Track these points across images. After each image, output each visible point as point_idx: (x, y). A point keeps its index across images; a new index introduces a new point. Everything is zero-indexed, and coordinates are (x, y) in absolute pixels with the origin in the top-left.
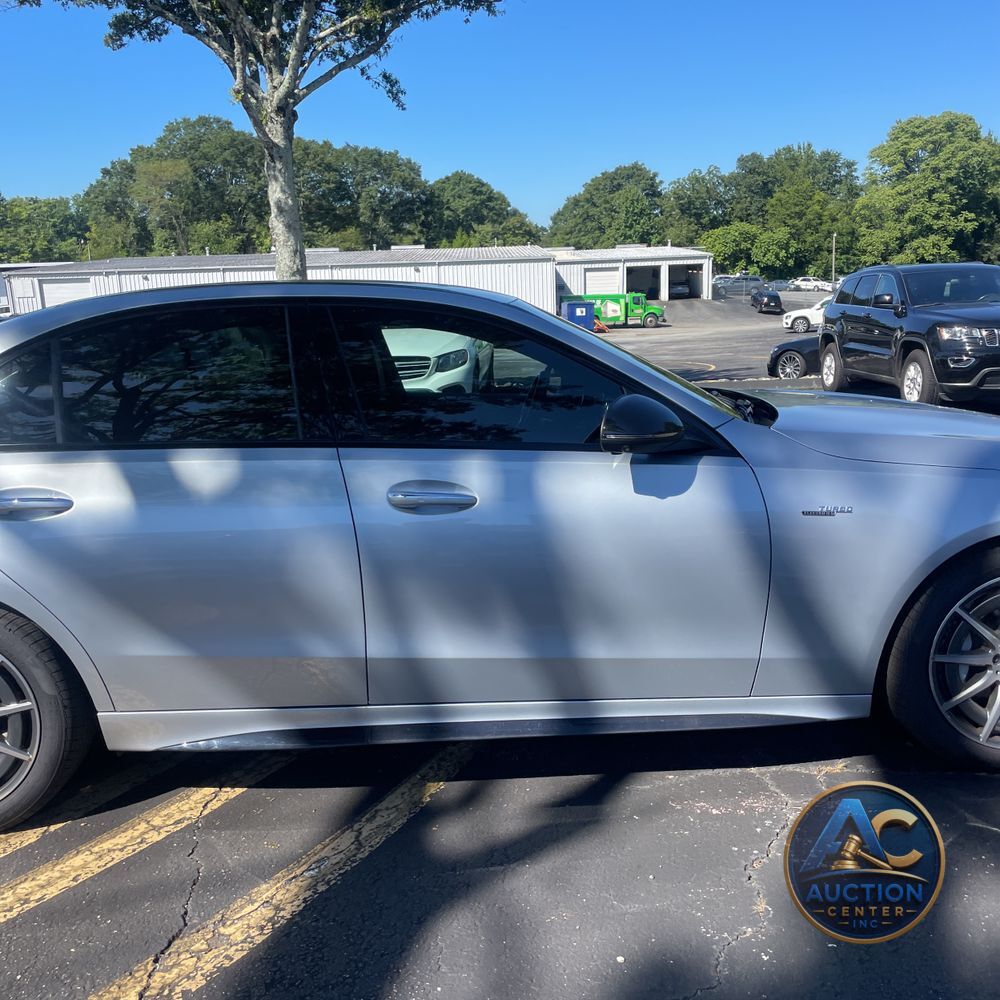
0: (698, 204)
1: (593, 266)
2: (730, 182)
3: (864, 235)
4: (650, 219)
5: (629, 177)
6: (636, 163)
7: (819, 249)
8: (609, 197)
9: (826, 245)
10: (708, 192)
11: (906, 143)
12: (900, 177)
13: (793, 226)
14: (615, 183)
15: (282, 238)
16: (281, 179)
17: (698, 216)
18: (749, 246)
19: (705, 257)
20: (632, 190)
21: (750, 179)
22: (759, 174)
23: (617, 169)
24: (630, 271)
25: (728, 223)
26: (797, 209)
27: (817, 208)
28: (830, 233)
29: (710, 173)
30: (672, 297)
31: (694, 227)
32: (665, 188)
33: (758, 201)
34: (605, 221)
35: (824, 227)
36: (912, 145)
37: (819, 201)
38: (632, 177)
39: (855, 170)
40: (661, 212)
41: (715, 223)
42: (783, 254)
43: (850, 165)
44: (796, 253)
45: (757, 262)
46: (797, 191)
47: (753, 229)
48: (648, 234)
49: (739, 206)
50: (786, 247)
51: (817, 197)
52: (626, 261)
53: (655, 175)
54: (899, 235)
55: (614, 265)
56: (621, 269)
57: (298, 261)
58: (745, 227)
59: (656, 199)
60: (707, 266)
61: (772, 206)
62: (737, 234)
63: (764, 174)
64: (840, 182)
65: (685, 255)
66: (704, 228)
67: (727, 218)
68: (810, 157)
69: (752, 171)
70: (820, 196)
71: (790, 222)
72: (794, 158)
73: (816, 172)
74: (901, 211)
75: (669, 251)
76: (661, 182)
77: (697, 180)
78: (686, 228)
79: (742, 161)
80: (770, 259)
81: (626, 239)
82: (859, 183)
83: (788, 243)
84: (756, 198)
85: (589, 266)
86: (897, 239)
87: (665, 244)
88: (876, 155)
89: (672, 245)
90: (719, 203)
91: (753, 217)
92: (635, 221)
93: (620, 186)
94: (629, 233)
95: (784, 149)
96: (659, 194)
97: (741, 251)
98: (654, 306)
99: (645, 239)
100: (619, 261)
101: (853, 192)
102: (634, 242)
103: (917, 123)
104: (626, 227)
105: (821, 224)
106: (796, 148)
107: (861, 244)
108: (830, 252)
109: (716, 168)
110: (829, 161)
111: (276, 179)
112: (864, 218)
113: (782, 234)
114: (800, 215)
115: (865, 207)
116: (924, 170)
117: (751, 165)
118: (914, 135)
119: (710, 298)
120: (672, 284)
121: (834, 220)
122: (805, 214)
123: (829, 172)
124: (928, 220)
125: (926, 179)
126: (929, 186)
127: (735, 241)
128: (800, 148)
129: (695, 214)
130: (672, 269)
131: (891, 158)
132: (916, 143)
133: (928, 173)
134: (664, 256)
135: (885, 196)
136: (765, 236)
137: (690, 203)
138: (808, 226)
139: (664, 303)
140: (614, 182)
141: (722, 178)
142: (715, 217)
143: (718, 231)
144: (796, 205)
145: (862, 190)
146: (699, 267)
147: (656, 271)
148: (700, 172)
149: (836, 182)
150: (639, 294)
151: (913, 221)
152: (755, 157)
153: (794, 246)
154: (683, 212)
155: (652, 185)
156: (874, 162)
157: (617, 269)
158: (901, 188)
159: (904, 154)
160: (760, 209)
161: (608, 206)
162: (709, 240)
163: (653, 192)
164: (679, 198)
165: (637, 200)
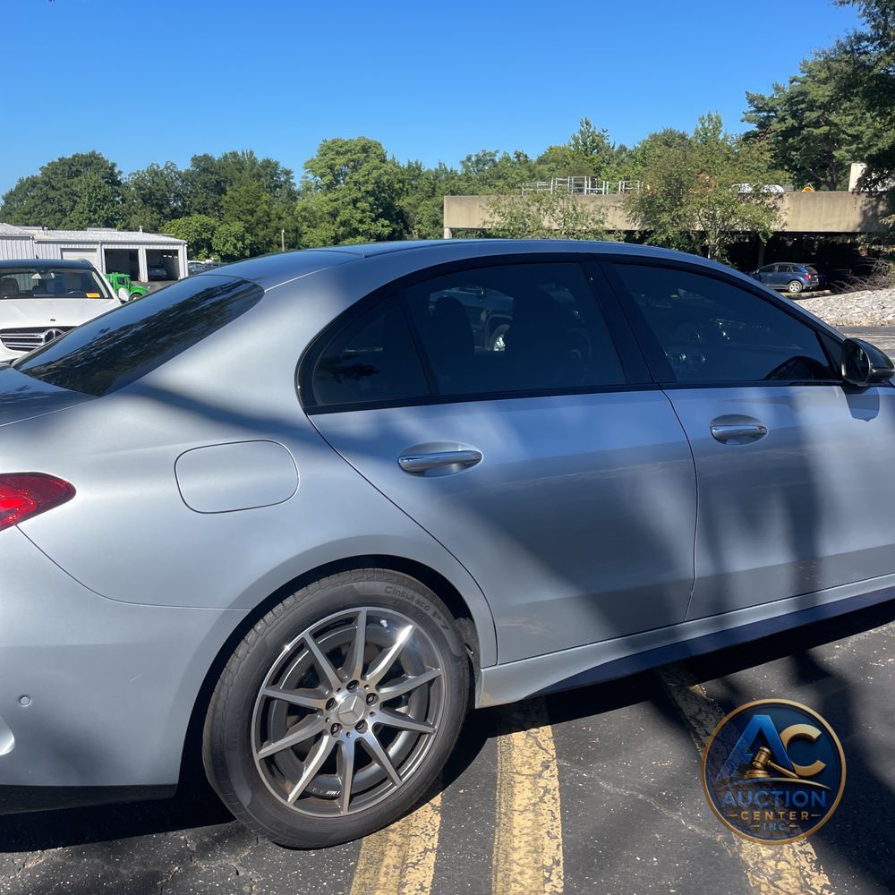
0: (158, 195)
1: (70, 246)
2: (186, 178)
3: (306, 233)
4: (113, 205)
5: (88, 165)
6: (94, 152)
7: (270, 243)
8: (68, 182)
9: (275, 239)
10: (167, 185)
11: (333, 159)
12: (330, 187)
13: (246, 222)
14: (74, 169)
17: (160, 207)
18: (210, 236)
19: (180, 244)
20: (91, 177)
21: (204, 177)
22: (212, 173)
23: (75, 156)
24: (107, 252)
25: (188, 214)
26: (248, 207)
27: (265, 207)
28: (278, 230)
29: (167, 168)
30: (151, 278)
31: (156, 216)
32: (124, 178)
33: (213, 197)
34: (67, 204)
35: (273, 224)
36: (337, 161)
37: (266, 201)
38: (90, 165)
39: (292, 178)
40: (122, 200)
41: (175, 214)
42: (240, 245)
43: (288, 173)
44: (251, 245)
45: (218, 251)
46: (247, 191)
47: (212, 221)
48: (113, 219)
49: (197, 200)
50: (242, 239)
51: (264, 198)
52: (103, 243)
53: (114, 165)
54: (334, 235)
55: (92, 246)
56: (98, 251)
58: (204, 219)
59: (116, 187)
60: (182, 252)
61: (226, 202)
62: (197, 225)
63: (217, 173)
64: (280, 187)
65: (160, 241)
66: (166, 217)
67: (186, 210)
68: (254, 162)
69: (205, 170)
70: (266, 197)
71: (243, 217)
72: (241, 163)
73: (259, 176)
74: (334, 215)
75: (140, 236)
76: (120, 172)
77: (156, 174)
78: (150, 216)
79: (196, 160)
80: (229, 249)
81: (91, 223)
82: (296, 188)
83: (243, 236)
84: (212, 194)
85: (66, 246)
86: (333, 238)
87: (138, 230)
88: (310, 166)
89: (144, 231)
90: (178, 196)
91: (209, 210)
92: (99, 206)
93: (78, 173)
94: (93, 217)
95: (231, 154)
96: (119, 183)
97: (203, 240)
98: (137, 288)
99: (109, 223)
100: (97, 243)
101: (293, 196)
102: (99, 226)
103: (340, 144)
104: (90, 211)
105: (270, 221)
106: (240, 154)
107: (305, 239)
108: (280, 245)
109: (172, 163)
110: (270, 166)
112: (305, 218)
113: (238, 227)
114: (252, 212)
115: (305, 209)
116: (348, 183)
117: (204, 165)
118: (338, 153)
120: (150, 267)
121: (280, 218)
122: (255, 211)
123: (269, 176)
124: (355, 224)
125: (350, 190)
126: (353, 196)
127: (196, 231)
128: (243, 153)
129: (157, 204)
130: (149, 252)
131: (322, 171)
132: (341, 160)
133: (352, 185)
134: (141, 240)
135: (317, 201)
136: (223, 229)
137: (151, 193)
138: (259, 222)
139: (143, 284)
140: (74, 167)
141: (179, 174)
142: (175, 209)
143: (180, 221)
144: (247, 203)
145: (299, 195)
146: (176, 252)
147: (133, 255)
148: (158, 167)
149: (276, 186)
150: (123, 275)
151: (343, 224)
152: (206, 158)
153: (249, 239)
154: (145, 201)
155: (112, 174)
156: (308, 172)
157: (94, 250)
158: (330, 196)
159: (331, 168)
160: (216, 204)
161: (67, 189)
162: (173, 228)
163: (112, 179)
164: (140, 188)
165: (99, 187)
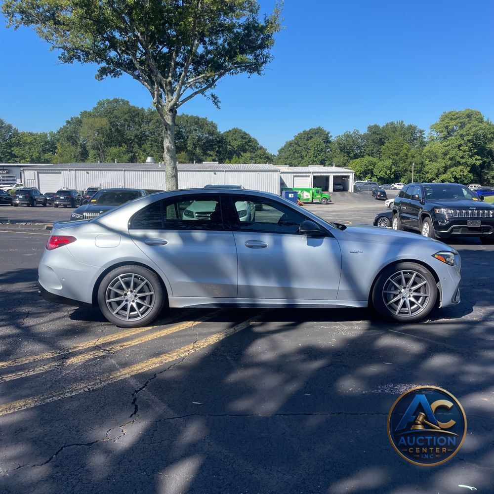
0: (348, 147)
1: (298, 175)
2: (363, 137)
3: (427, 165)
4: (325, 153)
5: (316, 133)
6: (320, 127)
7: (406, 170)
8: (306, 142)
9: (409, 169)
10: (353, 142)
11: (448, 123)
12: (445, 138)
13: (394, 159)
14: (309, 136)
15: (168, 162)
16: (169, 138)
17: (349, 153)
18: (373, 168)
19: (351, 172)
20: (318, 139)
21: (374, 137)
22: (378, 134)
23: (310, 130)
24: (315, 177)
25: (363, 156)
26: (396, 151)
27: (406, 151)
28: (411, 163)
29: (354, 133)
30: (334, 190)
31: (346, 158)
32: (333, 139)
33: (377, 147)
34: (304, 154)
35: (409, 160)
36: (450, 124)
37: (406, 148)
38: (317, 133)
39: (424, 134)
40: (331, 150)
41: (356, 157)
42: (388, 172)
43: (421, 132)
44: (395, 172)
45: (376, 176)
46: (396, 143)
47: (375, 160)
48: (324, 160)
49: (368, 149)
50: (390, 169)
51: (405, 146)
52: (313, 173)
53: (329, 133)
54: (444, 165)
55: (308, 175)
56: (311, 177)
57: (174, 171)
58: (371, 158)
59: (328, 144)
60: (352, 176)
61: (384, 149)
62: (366, 162)
63: (380, 134)
64: (416, 139)
65: (341, 171)
66: (351, 158)
67: (362, 154)
68: (402, 127)
69: (374, 133)
70: (407, 145)
71: (392, 157)
72: (395, 127)
73: (405, 134)
74: (445, 154)
75: (334, 169)
76: (331, 136)
77: (348, 136)
78: (342, 158)
79: (370, 128)
80: (382, 174)
81: (313, 163)
82: (425, 140)
83: (391, 167)
84: (376, 145)
85: (296, 175)
86: (443, 167)
87: (332, 166)
88: (433, 127)
89: (335, 166)
90: (359, 147)
91: (375, 154)
92: (318, 154)
93: (311, 138)
94: (315, 159)
95: (390, 123)
96: (330, 142)
97: (369, 170)
98: (326, 194)
99: (323, 163)
100: (310, 173)
101: (423, 144)
102: (317, 164)
103: (453, 113)
104: (314, 156)
105: (407, 159)
106: (396, 123)
107: (426, 169)
108: (411, 172)
109: (357, 131)
110: (412, 129)
111: (167, 138)
112: (428, 157)
113: (388, 162)
114: (397, 154)
115: (428, 152)
116: (456, 136)
117: (374, 130)
118: (452, 119)
119: (353, 191)
120: (335, 184)
121: (413, 157)
122: (399, 154)
123: (411, 135)
124: (458, 159)
125: (457, 139)
126: (459, 143)
127: (365, 165)
128: (397, 123)
129: (347, 152)
130: (335, 177)
131: (441, 130)
132: (453, 123)
133: (458, 137)
134: (331, 171)
135: (438, 147)
136: (380, 163)
137: (344, 146)
138: (401, 159)
139: (331, 193)
140: (308, 136)
141: (360, 136)
142: (356, 154)
143: (358, 160)
144: (395, 149)
145: (427, 143)
146: (348, 177)
147: (327, 178)
148: (350, 133)
149: (414, 139)
150: (319, 189)
151: (451, 159)
152: (376, 127)
153: (394, 169)
154: (341, 150)
155: (327, 138)
156: (433, 131)
158: (445, 143)
159: (447, 127)
160: (378, 151)
161: (306, 146)
162: (354, 164)
163: (327, 141)
164: (339, 144)
165: (320, 145)
